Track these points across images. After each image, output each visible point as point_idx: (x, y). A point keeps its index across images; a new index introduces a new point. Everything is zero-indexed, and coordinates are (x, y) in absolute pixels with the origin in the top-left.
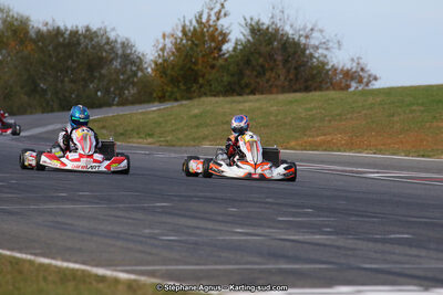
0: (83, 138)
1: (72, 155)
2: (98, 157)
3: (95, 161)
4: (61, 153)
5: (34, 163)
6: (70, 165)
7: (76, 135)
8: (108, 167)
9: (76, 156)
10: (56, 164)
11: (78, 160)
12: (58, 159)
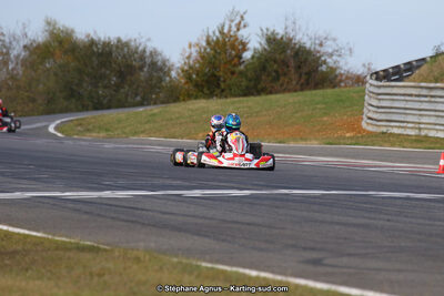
0: (237, 140)
1: (228, 155)
2: (249, 156)
3: (247, 160)
4: (217, 154)
5: (195, 162)
6: (226, 163)
7: (231, 138)
8: (257, 164)
9: (230, 155)
10: (214, 162)
11: (232, 159)
12: (216, 158)
